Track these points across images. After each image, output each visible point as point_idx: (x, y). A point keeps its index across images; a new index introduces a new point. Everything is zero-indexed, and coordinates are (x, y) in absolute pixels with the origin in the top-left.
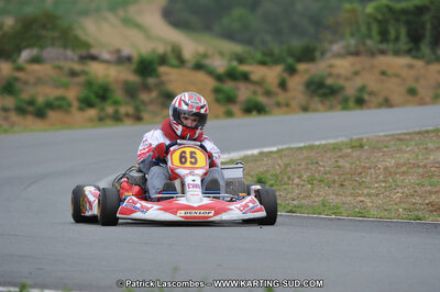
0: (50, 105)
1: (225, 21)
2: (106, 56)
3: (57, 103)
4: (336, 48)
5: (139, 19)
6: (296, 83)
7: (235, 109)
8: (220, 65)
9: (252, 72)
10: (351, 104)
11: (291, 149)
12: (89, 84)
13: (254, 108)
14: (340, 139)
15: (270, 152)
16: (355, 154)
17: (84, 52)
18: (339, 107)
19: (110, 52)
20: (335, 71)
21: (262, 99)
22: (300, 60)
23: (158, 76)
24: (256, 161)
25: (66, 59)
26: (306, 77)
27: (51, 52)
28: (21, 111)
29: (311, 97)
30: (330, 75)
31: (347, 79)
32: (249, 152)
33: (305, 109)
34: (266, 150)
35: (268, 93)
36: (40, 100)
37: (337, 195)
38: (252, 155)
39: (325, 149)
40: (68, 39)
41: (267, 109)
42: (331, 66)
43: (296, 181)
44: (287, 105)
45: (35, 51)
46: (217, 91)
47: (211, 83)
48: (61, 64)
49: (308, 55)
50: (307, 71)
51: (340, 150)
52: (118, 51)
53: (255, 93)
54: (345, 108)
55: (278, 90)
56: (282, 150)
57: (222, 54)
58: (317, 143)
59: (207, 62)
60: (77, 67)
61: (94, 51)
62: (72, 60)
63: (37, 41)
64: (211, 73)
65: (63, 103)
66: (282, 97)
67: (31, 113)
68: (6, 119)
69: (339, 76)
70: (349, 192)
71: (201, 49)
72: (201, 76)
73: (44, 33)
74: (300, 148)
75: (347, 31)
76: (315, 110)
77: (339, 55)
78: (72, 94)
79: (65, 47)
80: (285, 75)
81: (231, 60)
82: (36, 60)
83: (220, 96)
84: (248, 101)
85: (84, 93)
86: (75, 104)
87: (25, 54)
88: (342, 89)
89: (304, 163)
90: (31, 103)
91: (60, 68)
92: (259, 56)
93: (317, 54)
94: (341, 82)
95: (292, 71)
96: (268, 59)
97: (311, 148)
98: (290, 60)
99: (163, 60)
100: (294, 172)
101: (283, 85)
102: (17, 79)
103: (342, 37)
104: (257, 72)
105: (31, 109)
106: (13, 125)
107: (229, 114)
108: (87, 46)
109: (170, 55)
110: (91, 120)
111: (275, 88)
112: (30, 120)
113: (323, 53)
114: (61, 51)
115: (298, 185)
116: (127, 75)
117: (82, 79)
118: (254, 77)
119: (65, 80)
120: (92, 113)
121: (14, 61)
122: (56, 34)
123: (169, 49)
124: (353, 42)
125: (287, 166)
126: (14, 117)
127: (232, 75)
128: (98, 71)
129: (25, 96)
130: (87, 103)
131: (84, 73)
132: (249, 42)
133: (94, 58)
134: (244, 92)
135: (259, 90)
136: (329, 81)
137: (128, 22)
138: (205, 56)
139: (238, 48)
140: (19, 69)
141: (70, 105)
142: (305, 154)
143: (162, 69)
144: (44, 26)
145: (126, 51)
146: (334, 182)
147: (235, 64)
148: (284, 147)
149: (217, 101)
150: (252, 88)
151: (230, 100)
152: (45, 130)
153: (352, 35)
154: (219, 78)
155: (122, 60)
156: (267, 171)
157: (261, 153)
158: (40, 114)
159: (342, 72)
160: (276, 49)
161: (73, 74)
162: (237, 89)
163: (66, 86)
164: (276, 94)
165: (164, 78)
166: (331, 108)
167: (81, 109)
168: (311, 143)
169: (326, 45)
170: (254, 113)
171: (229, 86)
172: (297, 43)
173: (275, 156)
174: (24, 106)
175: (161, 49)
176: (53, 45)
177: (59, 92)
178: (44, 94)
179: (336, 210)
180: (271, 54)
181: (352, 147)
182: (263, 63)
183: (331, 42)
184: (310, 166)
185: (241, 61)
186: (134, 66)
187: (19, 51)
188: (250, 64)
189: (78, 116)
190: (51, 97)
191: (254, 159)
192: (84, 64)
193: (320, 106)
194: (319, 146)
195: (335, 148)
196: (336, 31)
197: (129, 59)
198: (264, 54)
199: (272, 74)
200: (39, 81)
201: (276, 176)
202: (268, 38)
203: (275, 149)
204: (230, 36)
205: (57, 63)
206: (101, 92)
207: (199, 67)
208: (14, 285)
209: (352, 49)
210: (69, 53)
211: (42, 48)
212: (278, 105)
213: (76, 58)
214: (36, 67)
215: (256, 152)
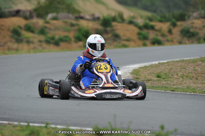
0: (61, 40)
1: (144, 1)
2: (88, 17)
3: (64, 39)
4: (195, 14)
6: (176, 31)
7: (148, 42)
8: (140, 22)
9: (155, 25)
10: (202, 40)
11: (173, 62)
12: (80, 30)
13: (157, 42)
14: (196, 58)
15: (164, 63)
16: (203, 64)
17: (77, 15)
18: (196, 42)
19: (90, 15)
20: (194, 25)
21: (160, 38)
22: (178, 20)
23: (112, 27)
25: (69, 18)
26: (180, 28)
27: (61, 15)
28: (48, 42)
29: (183, 37)
30: (192, 27)
31: (200, 29)
32: (154, 63)
33: (180, 43)
34: (162, 62)
35: (163, 35)
36: (57, 37)
37: (194, 83)
38: (155, 64)
39: (189, 62)
40: (70, 9)
41: (162, 43)
42: (193, 23)
44: (172, 41)
45: (54, 15)
46: (139, 34)
47: (136, 30)
48: (67, 20)
49: (182, 18)
50: (181, 25)
51: (196, 62)
52: (93, 15)
53: (157, 35)
54: (199, 43)
55: (168, 34)
56: (169, 62)
57: (141, 17)
58: (185, 59)
59: (135, 20)
60: (74, 22)
61: (82, 15)
62: (72, 19)
63: (56, 10)
64: (136, 25)
65: (67, 39)
66: (169, 37)
67: (52, 43)
68: (41, 46)
69: (196, 28)
70: (200, 82)
71: (132, 14)
72: (132, 27)
73: (59, 6)
74: (178, 61)
75: (200, 7)
76: (185, 43)
77: (196, 18)
78: (71, 35)
79: (69, 12)
80: (171, 27)
81: (146, 20)
82: (55, 19)
83: (141, 37)
84: (154, 39)
85: (77, 34)
86: (73, 39)
87: (50, 16)
88: (198, 34)
89: (179, 68)
90: (53, 38)
91: (66, 23)
92: (159, 18)
93: (186, 17)
94: (197, 31)
95: (174, 25)
96: (163, 19)
97: (183, 61)
98: (174, 20)
99: (114, 19)
100: (174, 72)
101: (170, 32)
102: (46, 27)
103: (198, 9)
104: (158, 25)
105: (52, 41)
106: (44, 49)
107: (145, 45)
108: (79, 12)
109: (117, 17)
110: (80, 47)
111: (166, 33)
112: (52, 46)
113: (189, 17)
114: (66, 14)
115: (176, 78)
116: (97, 26)
117: (76, 28)
118: (157, 28)
119: (68, 28)
120: (81, 43)
121: (45, 19)
122: (64, 6)
123: (117, 14)
124: (203, 12)
125: (171, 69)
126: (44, 45)
127: (146, 27)
128: (84, 24)
129: (50, 35)
130: (78, 39)
131: (77, 25)
132: (155, 11)
133: (82, 18)
134: (152, 35)
135: (159, 34)
136: (192, 30)
138: (134, 17)
139: (149, 14)
140: (47, 23)
141: (70, 40)
142: (180, 64)
143: (114, 23)
144: (59, 3)
145: (97, 15)
146: (193, 77)
147: (147, 21)
148: (170, 60)
149: (139, 39)
150: (155, 33)
151: (145, 38)
153: (203, 9)
154: (140, 28)
155: (95, 19)
156: (162, 72)
157: (159, 63)
158: (57, 44)
159: (197, 26)
160: (167, 15)
161: (72, 25)
162: (149, 33)
163: (68, 31)
164: (167, 36)
165: (115, 28)
166: (193, 43)
167: (76, 42)
168: (182, 59)
169: (191, 13)
170: (156, 45)
171: (145, 32)
172: (177, 12)
173: (165, 64)
174: (49, 40)
175: (113, 14)
176: (63, 11)
177: (65, 34)
178: (58, 34)
179: (194, 90)
180: (165, 17)
181: (202, 61)
182: (161, 21)
183: (193, 12)
184: (182, 70)
185: (151, 20)
186: (100, 22)
187: (47, 13)
188: (155, 22)
189: (74, 45)
190: (62, 36)
191: (156, 66)
192: (77, 21)
193: (187, 42)
194: (186, 60)
195: (194, 61)
196: (195, 7)
197: (98, 18)
198: (161, 17)
199: (165, 26)
200: (57, 28)
201: (166, 74)
202: (164, 10)
203: (165, 61)
204: (146, 8)
205: (65, 20)
206: (85, 34)
207: (131, 23)
208: (43, 123)
209: (203, 15)
210: (71, 15)
211: (58, 13)
212: (168, 41)
213: (73, 17)
214: (55, 22)
215: (157, 62)
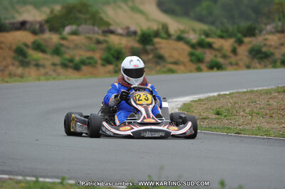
0: (83, 62)
1: (198, 9)
2: (120, 31)
3: (87, 61)
4: (269, 28)
5: (142, 8)
6: (242, 50)
7: (203, 66)
8: (193, 38)
9: (214, 43)
10: (278, 64)
11: (239, 93)
12: (109, 49)
13: (215, 66)
14: (270, 87)
15: (225, 94)
16: (280, 96)
17: (105, 28)
18: (271, 66)
19: (122, 29)
20: (268, 43)
21: (221, 60)
22: (245, 35)
23: (153, 45)
24: (216, 100)
25: (94, 33)
26: (249, 47)
27: (84, 28)
28: (64, 66)
29: (253, 59)
30: (265, 45)
31: (276, 48)
32: (211, 95)
33: (248, 67)
34: (222, 93)
35: (224, 57)
36: (77, 59)
37: (268, 123)
38: (213, 96)
39: (261, 93)
40: (96, 20)
41: (224, 67)
42: (266, 40)
43: (242, 113)
44: (237, 64)
45: (74, 27)
46: (191, 54)
47: (187, 49)
48: (91, 35)
49: (251, 32)
50: (250, 42)
51: (271, 93)
52: (128, 28)
53: (216, 56)
54: (275, 67)
55: (231, 55)
56: (233, 93)
57: (194, 30)
58: (256, 89)
59: (185, 35)
60: (101, 38)
61: (112, 28)
62: (98, 33)
63: (75, 21)
64: (188, 43)
65: (92, 61)
66: (233, 59)
67: (71, 67)
68: (54, 71)
69: (270, 46)
70: (275, 121)
71: (182, 27)
72: (181, 45)
73: (80, 15)
74: (245, 92)
75: (277, 17)
76: (254, 68)
77: (271, 33)
78: (97, 56)
79: (94, 25)
80: (236, 45)
81: (200, 35)
82: (74, 33)
83: (194, 58)
84: (212, 61)
85: (105, 55)
86: (100, 62)
87: (68, 29)
88: (272, 54)
89: (247, 102)
90: (71, 61)
91: (90, 39)
92: (219, 32)
93: (257, 32)
94: (272, 50)
95: (240, 42)
96: (225, 34)
97: (252, 92)
98: (239, 35)
99: (157, 34)
100: (240, 107)
101: (234, 51)
102: (62, 45)
103: (273, 21)
104: (217, 42)
105: (71, 64)
106: (59, 75)
107: (199, 70)
108: (108, 24)
109: (161, 31)
110: (109, 72)
111: (229, 54)
112: (70, 71)
113: (261, 31)
114: (91, 27)
115: (243, 116)
116: (133, 43)
117: (104, 46)
118: (216, 46)
119: (93, 46)
120: (110, 67)
121: (60, 34)
122: (88, 16)
123: (160, 27)
124: (280, 24)
125: (235, 103)
126: (60, 70)
127: (201, 44)
128: (114, 39)
129: (67, 56)
130: (107, 61)
131: (106, 41)
132: (213, 23)
133: (112, 32)
134: (209, 56)
135: (217, 53)
136: (264, 49)
137: (135, 9)
138: (183, 32)
139: (205, 27)
140: (64, 39)
141: (96, 63)
142: (248, 96)
143: (156, 40)
144: (80, 12)
145: (133, 28)
146: (266, 114)
147: (203, 37)
148: (234, 91)
149: (191, 61)
150: (214, 53)
151: (200, 60)
152: (80, 78)
153: (279, 20)
154: (193, 46)
155: (130, 34)
156: (223, 107)
157: (219, 95)
158: (77, 68)
159: (273, 43)
160: (230, 28)
161: (99, 42)
162: (205, 53)
163: (93, 50)
164: (230, 57)
165: (157, 46)
166: (265, 67)
167: (103, 65)
168: (252, 89)
169: (263, 26)
170: (215, 69)
171: (199, 51)
172: (244, 24)
173: (228, 96)
174: (66, 62)
175: (155, 27)
176: (86, 23)
177: (89, 54)
178: (79, 55)
179: (267, 133)
180: (227, 31)
181: (279, 92)
182: (222, 37)
183: (266, 24)
184: (251, 104)
185: (207, 35)
186: (137, 38)
187: (64, 27)
188: (213, 37)
189: (101, 69)
190: (84, 58)
191: (214, 99)
192: (105, 36)
193: (258, 65)
194: (257, 91)
195: (267, 92)
196: (269, 17)
197: (135, 33)
198: (222, 31)
199: (227, 44)
200: (77, 47)
201: (229, 110)
202: (225, 21)
203: (228, 93)
204: (200, 19)
205: (88, 35)
206: (115, 55)
207: (180, 39)
208: (57, 178)
209: (280, 29)
210: (96, 29)
211: (79, 25)
212: (231, 64)
213: (100, 32)
214: (74, 37)
215: (216, 94)
